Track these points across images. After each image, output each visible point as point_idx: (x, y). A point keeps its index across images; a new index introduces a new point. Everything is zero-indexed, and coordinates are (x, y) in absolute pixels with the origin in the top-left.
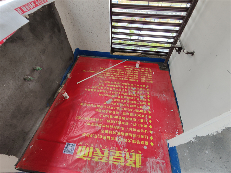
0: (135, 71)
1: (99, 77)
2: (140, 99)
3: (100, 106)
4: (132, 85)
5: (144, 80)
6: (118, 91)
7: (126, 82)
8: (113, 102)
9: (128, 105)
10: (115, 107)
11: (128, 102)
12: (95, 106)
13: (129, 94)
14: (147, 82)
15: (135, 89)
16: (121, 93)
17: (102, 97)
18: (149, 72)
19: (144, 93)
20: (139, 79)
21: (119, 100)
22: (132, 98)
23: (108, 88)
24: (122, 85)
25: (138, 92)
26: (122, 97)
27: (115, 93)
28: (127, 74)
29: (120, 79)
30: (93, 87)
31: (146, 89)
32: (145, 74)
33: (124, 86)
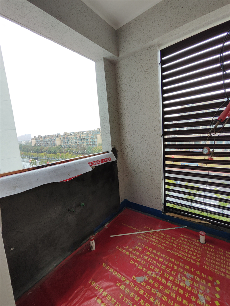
0: (197, 246)
1: (138, 237)
2: (197, 300)
3: (126, 280)
4: (187, 267)
5: (212, 268)
6: (160, 268)
7: (177, 258)
8: (147, 283)
9: (171, 301)
10: (147, 294)
11: (173, 295)
12: (119, 276)
13: (177, 282)
14: (217, 272)
15: (191, 278)
16: (163, 274)
17: (133, 266)
18: (225, 256)
19: (208, 291)
20: (202, 263)
21: (156, 285)
22: (181, 292)
23: (146, 258)
24: (169, 261)
25: (195, 284)
26: (164, 281)
27: (154, 269)
28: (181, 246)
29: (169, 250)
30: (127, 247)
31: (214, 286)
32: (216, 257)
33: (172, 264)
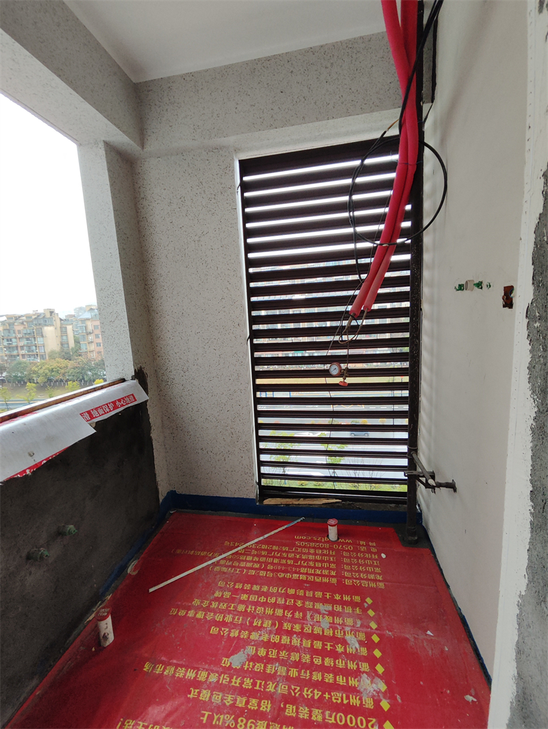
0: (326, 549)
1: (217, 569)
2: (345, 649)
3: (209, 674)
4: (319, 594)
5: (356, 579)
6: (273, 617)
7: (299, 584)
8: (255, 659)
9: (305, 672)
10: (259, 682)
11: (306, 658)
12: (191, 675)
13: (308, 630)
14: (365, 584)
15: (329, 611)
16: (281, 625)
17: (218, 637)
18: (369, 552)
19: (359, 623)
20: (340, 577)
21: (273, 654)
22: (318, 645)
23: (241, 608)
24: (287, 596)
25: (338, 620)
26: (285, 640)
27: (262, 624)
28: (301, 559)
29: (282, 575)
30: (196, 602)
31: (365, 610)
32: (358, 558)
33: (292, 600)
